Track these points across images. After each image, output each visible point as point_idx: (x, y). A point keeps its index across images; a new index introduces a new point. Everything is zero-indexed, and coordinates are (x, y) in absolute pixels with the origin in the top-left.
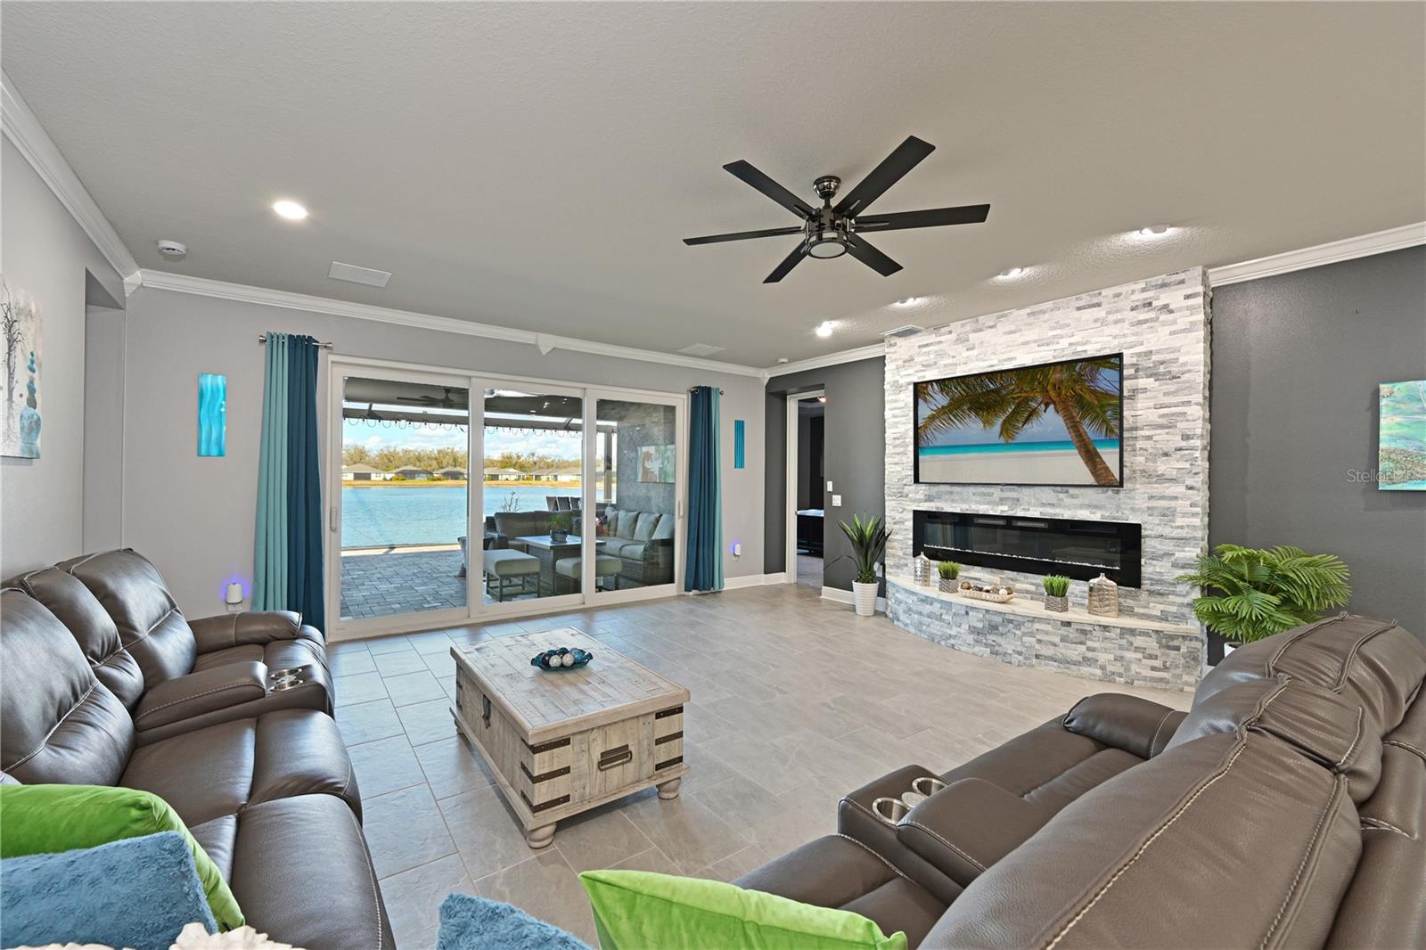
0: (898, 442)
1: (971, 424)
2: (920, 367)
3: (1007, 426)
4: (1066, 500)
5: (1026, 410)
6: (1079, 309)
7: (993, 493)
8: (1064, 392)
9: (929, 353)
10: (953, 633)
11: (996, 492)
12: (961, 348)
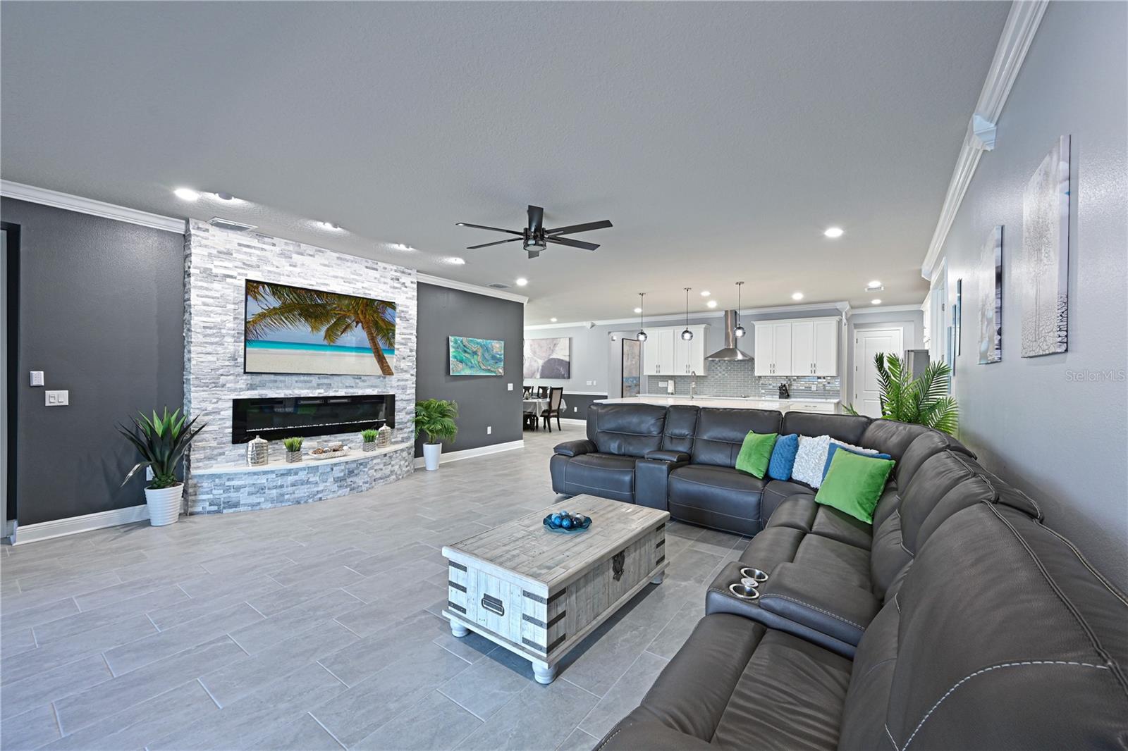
0: (209, 332)
1: (301, 327)
2: (240, 264)
3: (330, 332)
4: (360, 383)
5: (344, 324)
6: (367, 267)
7: (312, 381)
8: (367, 317)
9: (250, 255)
10: (320, 488)
11: (315, 380)
12: (283, 261)
